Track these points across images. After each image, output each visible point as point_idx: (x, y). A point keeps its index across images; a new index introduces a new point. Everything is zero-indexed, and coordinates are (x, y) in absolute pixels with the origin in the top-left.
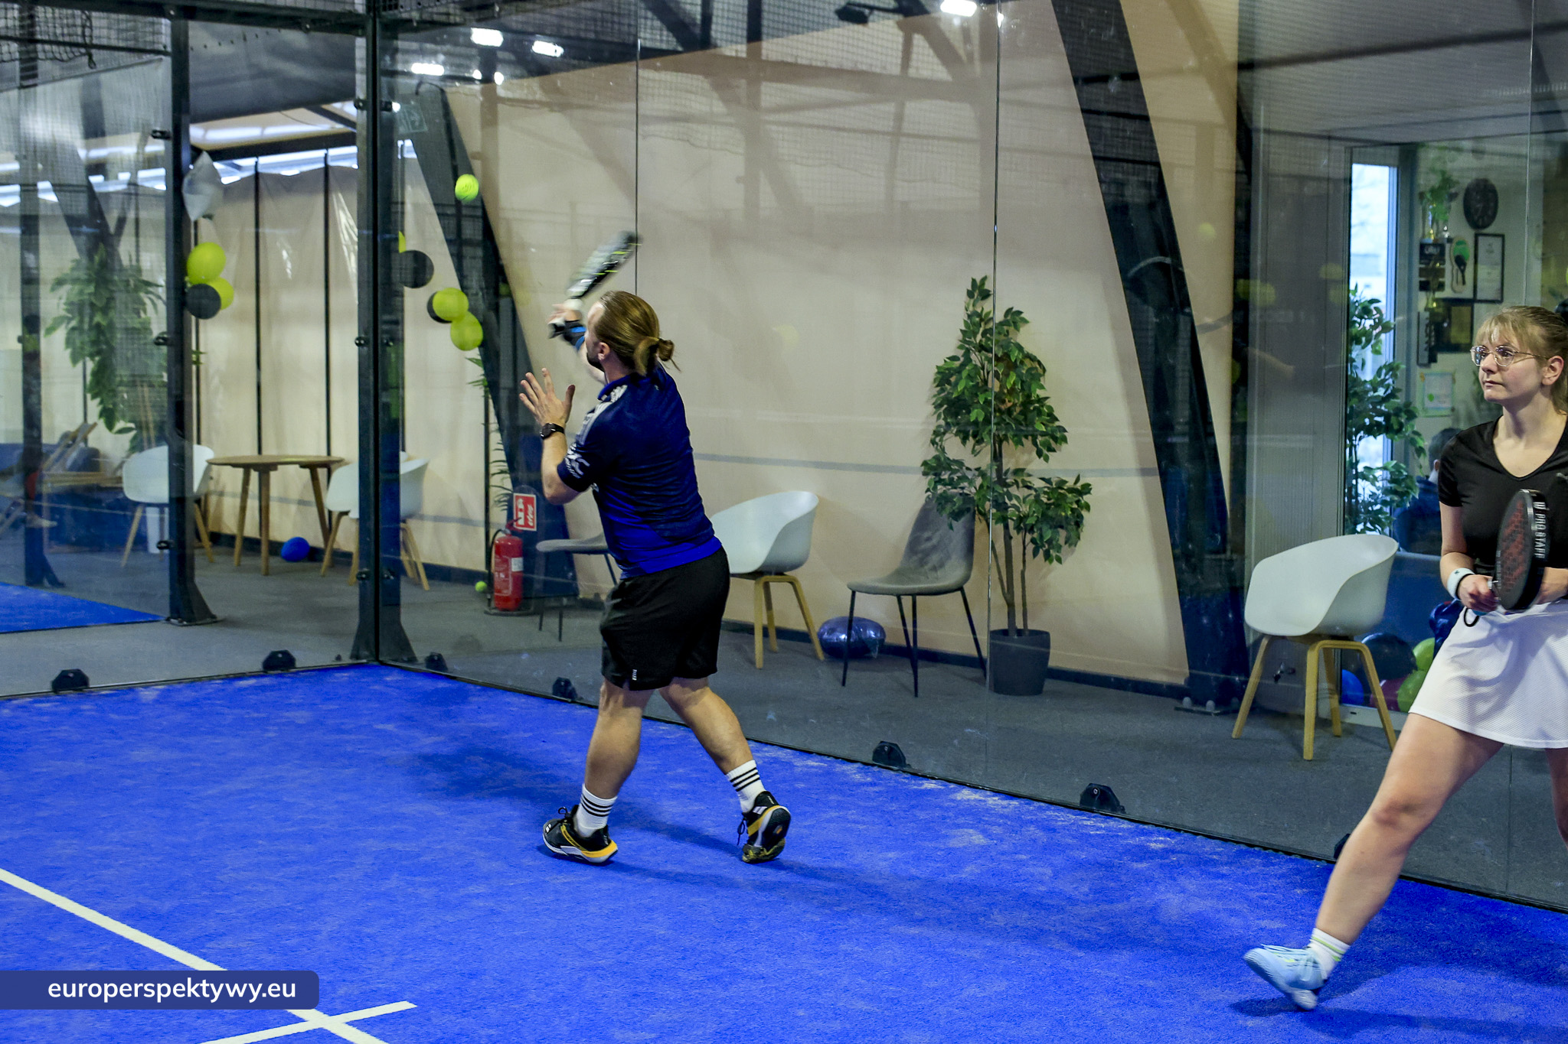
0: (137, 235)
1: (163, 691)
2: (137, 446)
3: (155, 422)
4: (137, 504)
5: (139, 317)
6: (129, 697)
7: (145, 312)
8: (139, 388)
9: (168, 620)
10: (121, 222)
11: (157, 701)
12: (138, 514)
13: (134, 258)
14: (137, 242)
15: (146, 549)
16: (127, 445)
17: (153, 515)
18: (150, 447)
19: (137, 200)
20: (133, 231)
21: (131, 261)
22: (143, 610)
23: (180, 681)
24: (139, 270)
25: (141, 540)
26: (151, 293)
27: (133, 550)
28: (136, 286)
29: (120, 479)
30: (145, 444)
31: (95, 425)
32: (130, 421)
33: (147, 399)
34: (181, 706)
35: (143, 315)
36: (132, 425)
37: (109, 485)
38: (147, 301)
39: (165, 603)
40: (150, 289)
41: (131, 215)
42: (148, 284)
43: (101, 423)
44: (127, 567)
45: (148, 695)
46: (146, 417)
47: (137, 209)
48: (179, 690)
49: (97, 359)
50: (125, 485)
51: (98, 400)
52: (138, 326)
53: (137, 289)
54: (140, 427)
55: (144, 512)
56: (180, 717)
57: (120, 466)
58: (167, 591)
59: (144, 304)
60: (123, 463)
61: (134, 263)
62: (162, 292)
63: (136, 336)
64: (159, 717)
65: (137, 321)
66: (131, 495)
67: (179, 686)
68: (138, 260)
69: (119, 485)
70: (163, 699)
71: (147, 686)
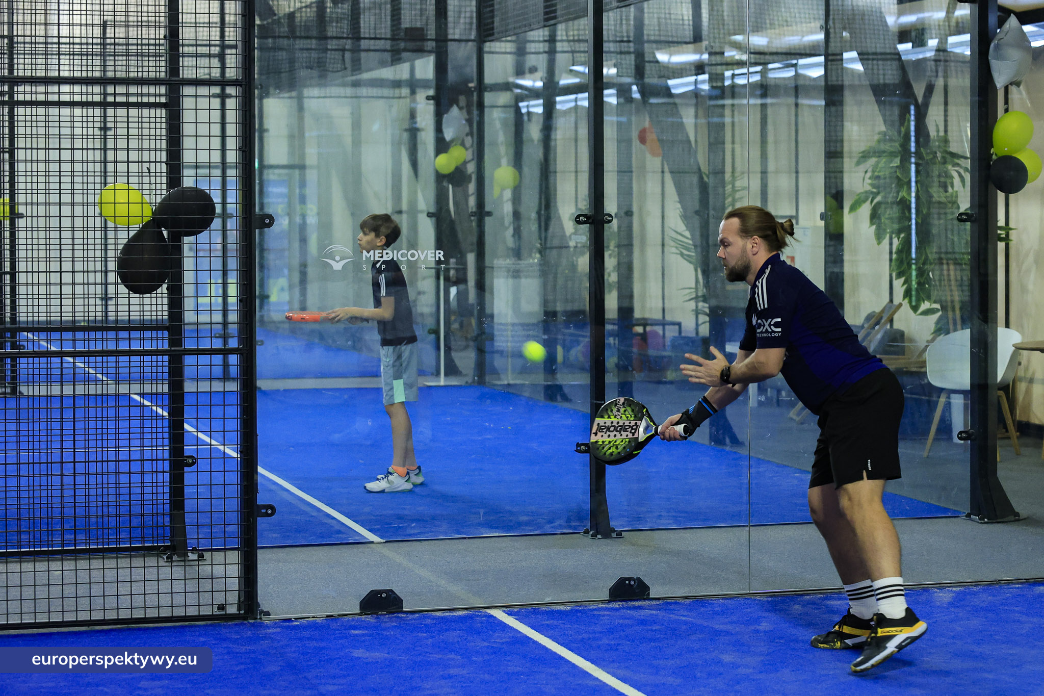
0: (946, 104)
1: (958, 593)
2: (942, 329)
3: (962, 302)
4: (941, 390)
5: (946, 191)
6: (924, 598)
7: (952, 187)
8: (945, 267)
9: (968, 516)
10: (930, 89)
11: (951, 604)
12: (943, 400)
13: (942, 128)
14: (946, 111)
15: (950, 438)
16: (932, 327)
17: (958, 402)
18: (955, 330)
19: (946, 66)
20: (942, 100)
21: (938, 131)
22: (942, 504)
23: (976, 584)
24: (946, 141)
25: (945, 428)
26: (958, 165)
27: (936, 439)
28: (943, 157)
29: (923, 364)
30: (951, 327)
31: (900, 305)
32: (935, 302)
33: (952, 277)
34: (976, 610)
35: (950, 189)
36: (938, 306)
37: (914, 369)
38: (955, 175)
39: (966, 497)
40: (957, 161)
41: (940, 82)
42: (954, 155)
43: (906, 303)
44: (928, 457)
45: (944, 597)
46: (952, 296)
47: (946, 77)
48: (975, 594)
49: (902, 235)
50: (929, 369)
51: (902, 280)
52: (943, 200)
53: (945, 162)
54: (944, 308)
55: (949, 397)
56: (975, 623)
57: (924, 350)
58: (967, 484)
59: (952, 177)
60: (927, 346)
61: (942, 134)
62: (968, 164)
63: (942, 211)
64: (952, 621)
65: (943, 194)
66: (935, 380)
67: (975, 589)
68: (946, 131)
69: (923, 370)
70: (959, 601)
71: (941, 587)
